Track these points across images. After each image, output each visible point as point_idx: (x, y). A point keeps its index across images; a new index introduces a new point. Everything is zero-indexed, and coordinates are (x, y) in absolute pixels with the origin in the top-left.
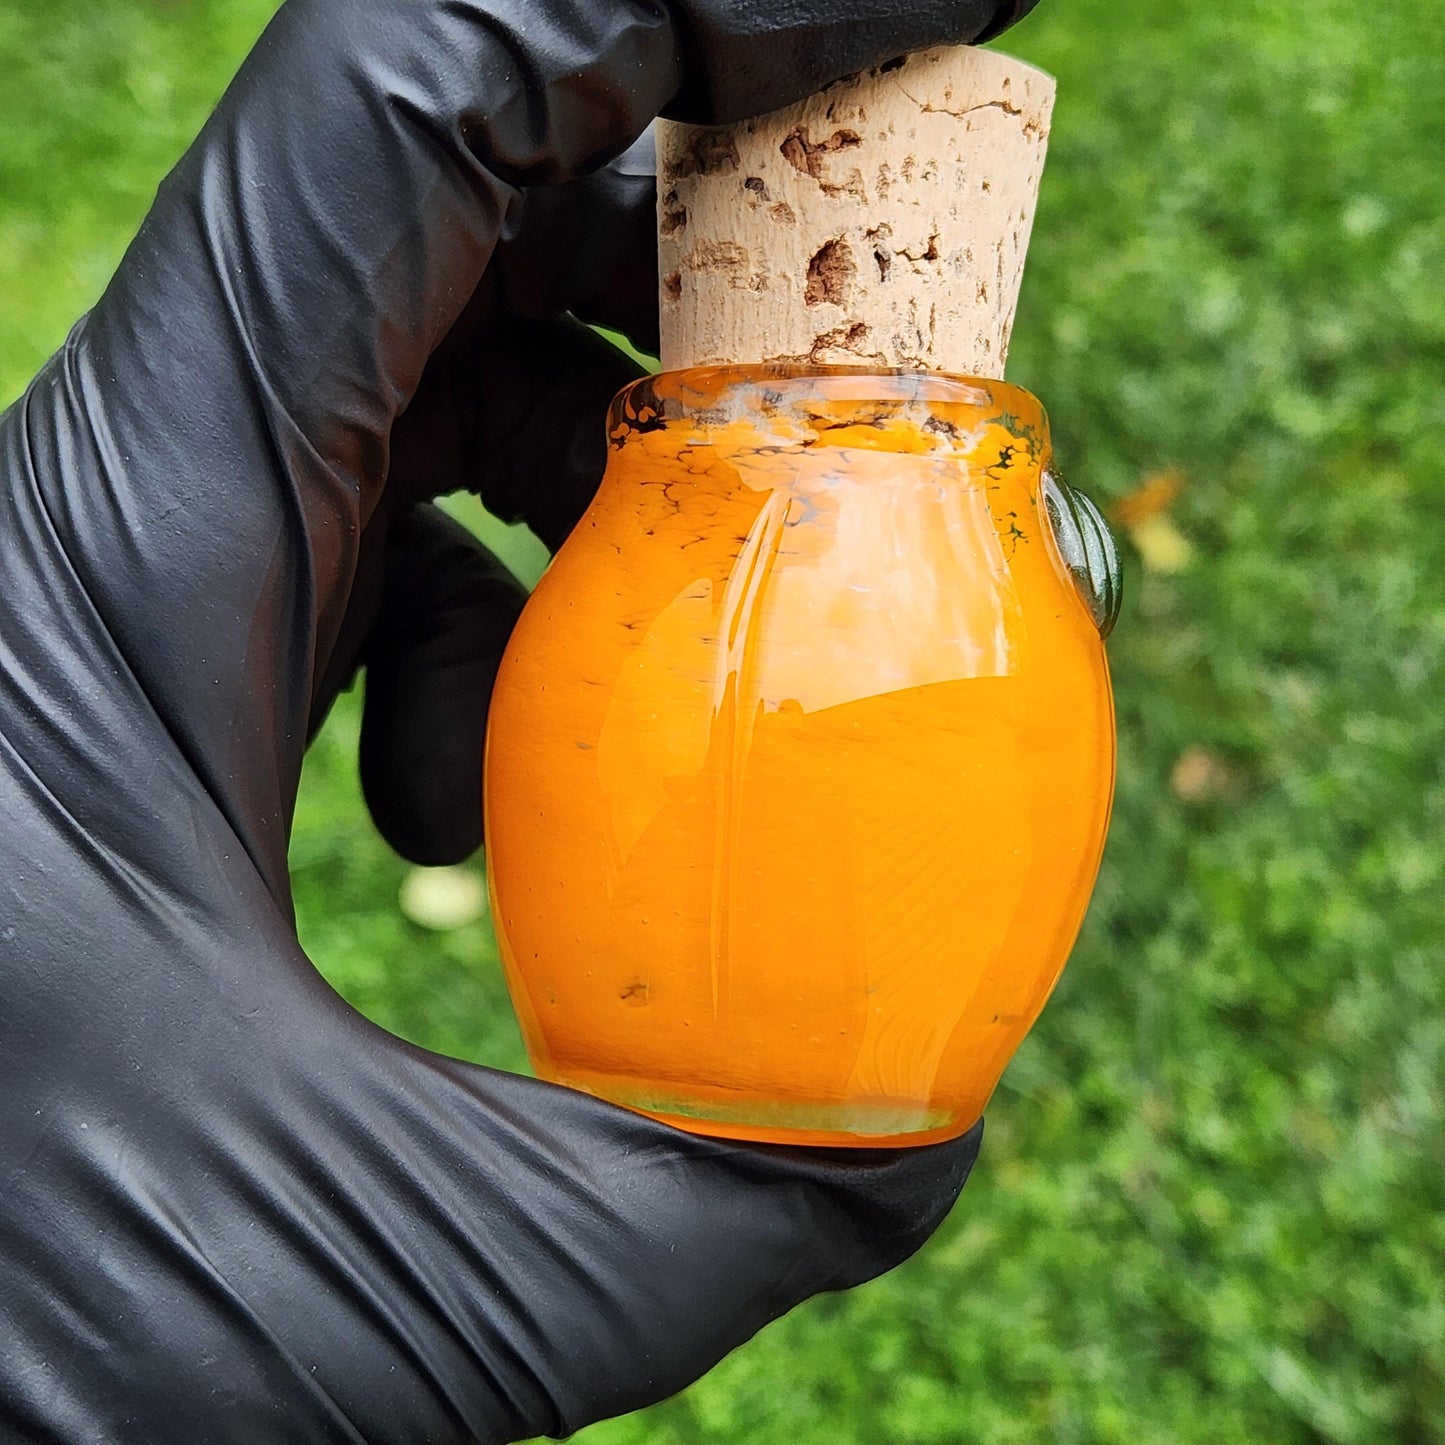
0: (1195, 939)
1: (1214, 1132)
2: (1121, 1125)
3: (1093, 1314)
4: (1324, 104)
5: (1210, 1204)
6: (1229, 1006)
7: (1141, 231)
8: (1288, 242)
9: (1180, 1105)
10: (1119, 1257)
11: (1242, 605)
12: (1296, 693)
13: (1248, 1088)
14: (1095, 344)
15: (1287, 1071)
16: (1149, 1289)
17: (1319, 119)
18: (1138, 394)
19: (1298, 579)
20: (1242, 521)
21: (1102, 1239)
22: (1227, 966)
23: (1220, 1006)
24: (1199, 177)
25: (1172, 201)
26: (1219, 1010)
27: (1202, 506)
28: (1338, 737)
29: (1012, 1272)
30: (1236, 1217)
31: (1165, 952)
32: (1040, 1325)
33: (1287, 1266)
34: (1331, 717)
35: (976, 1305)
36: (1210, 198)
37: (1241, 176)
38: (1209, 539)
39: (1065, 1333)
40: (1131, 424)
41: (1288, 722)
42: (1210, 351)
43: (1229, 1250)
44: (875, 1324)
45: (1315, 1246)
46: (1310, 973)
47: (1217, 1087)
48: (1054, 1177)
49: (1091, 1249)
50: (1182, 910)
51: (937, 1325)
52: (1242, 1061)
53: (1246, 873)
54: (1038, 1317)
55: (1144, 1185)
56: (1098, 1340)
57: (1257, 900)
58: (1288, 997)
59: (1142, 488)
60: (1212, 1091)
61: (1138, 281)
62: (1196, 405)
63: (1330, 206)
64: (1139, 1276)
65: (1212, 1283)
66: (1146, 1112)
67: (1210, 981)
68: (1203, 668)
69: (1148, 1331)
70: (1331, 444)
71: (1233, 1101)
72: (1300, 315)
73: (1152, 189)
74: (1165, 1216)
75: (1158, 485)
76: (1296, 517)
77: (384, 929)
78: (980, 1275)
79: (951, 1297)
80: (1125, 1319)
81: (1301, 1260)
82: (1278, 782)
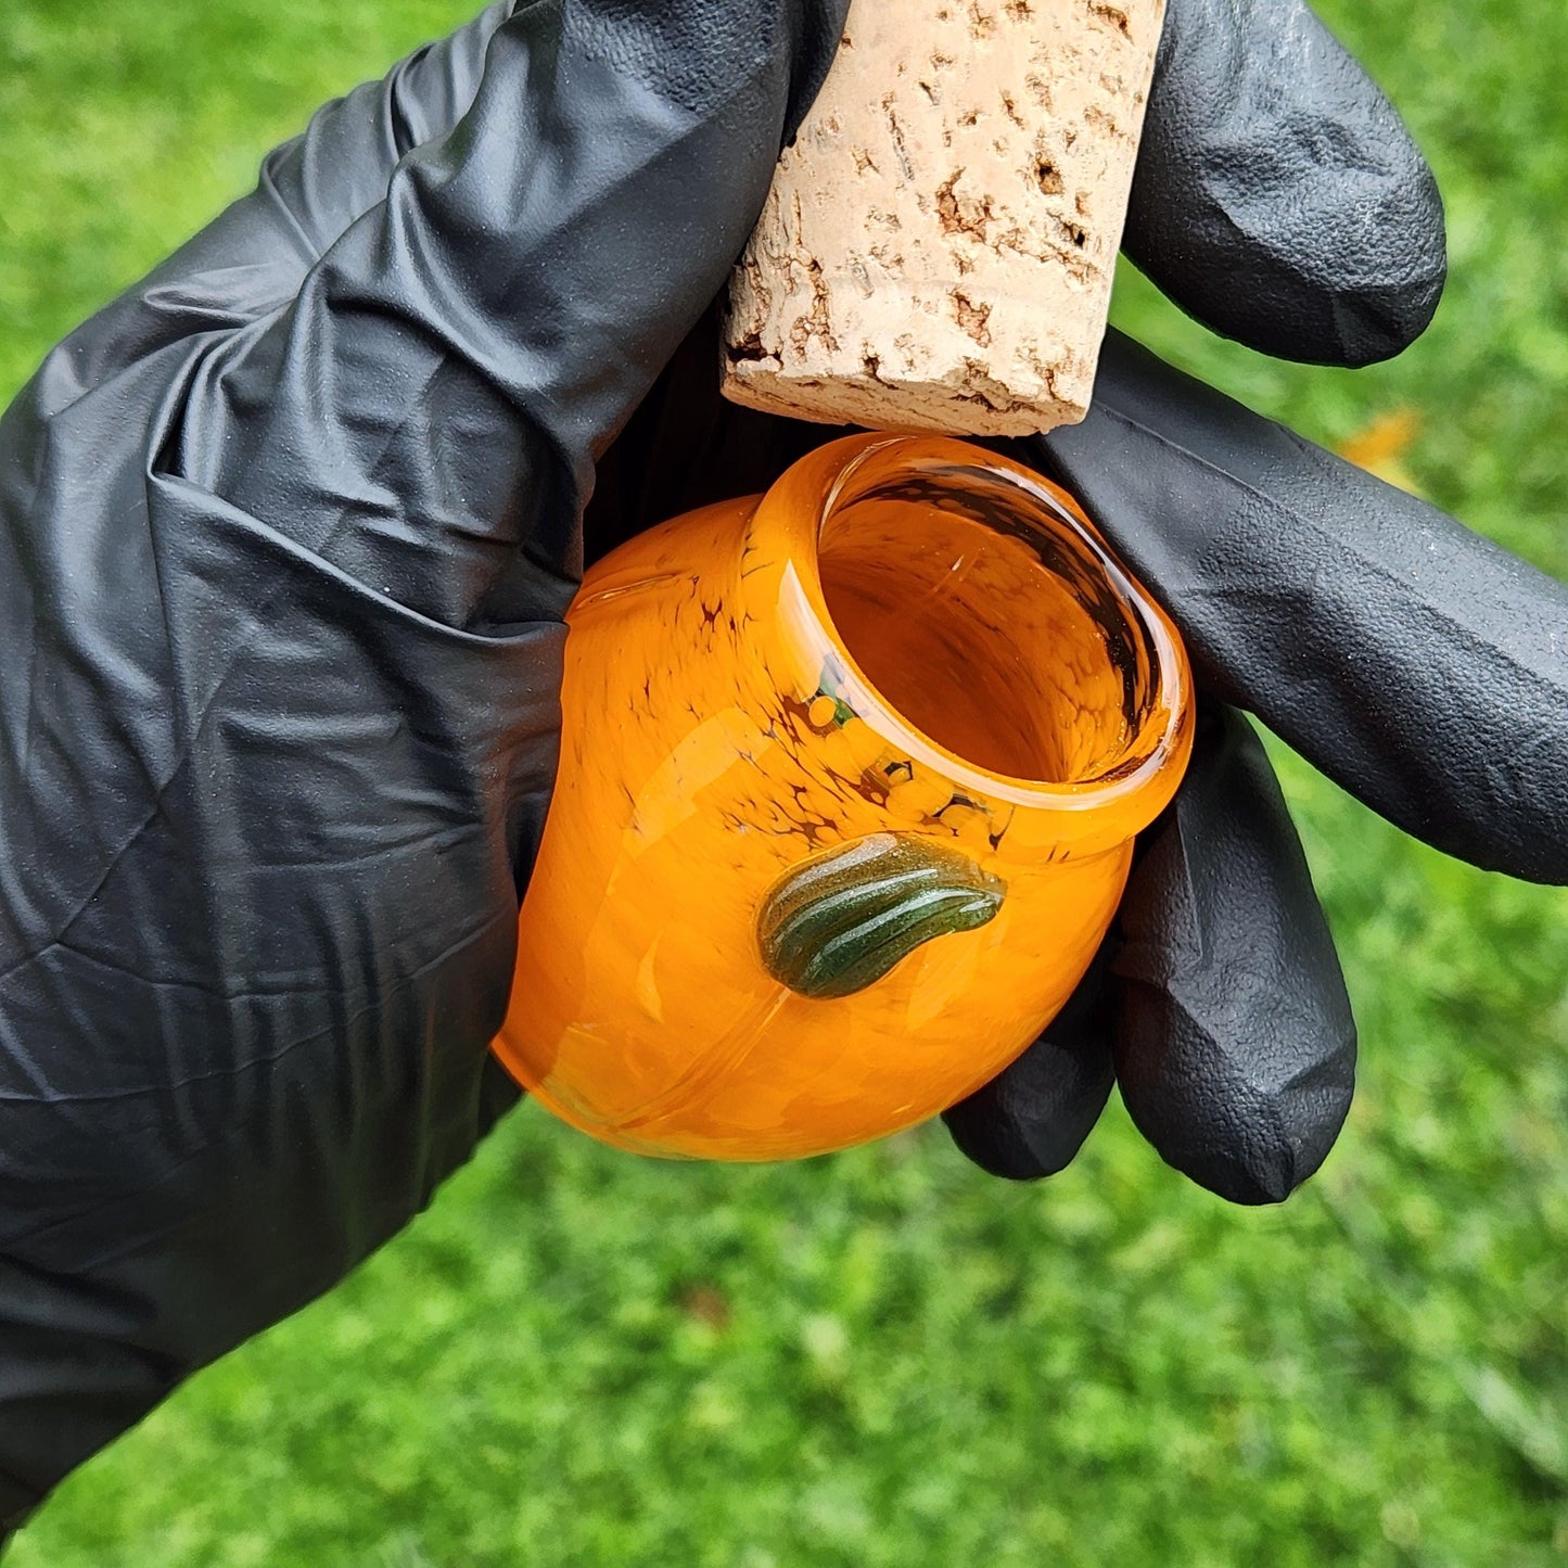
0: (1412, 925)
1: (1426, 1133)
3: (1287, 1324)
5: (1418, 1211)
6: (1447, 998)
9: (1389, 1102)
10: (1318, 1264)
13: (1465, 1088)
15: (1508, 1070)
16: (1351, 1301)
21: (1303, 1244)
22: (1446, 954)
23: (1439, 998)
26: (1437, 1002)
29: (1200, 1277)
30: (1447, 1225)
31: (1378, 936)
32: (1228, 1335)
33: (1501, 1280)
35: (1158, 1310)
39: (1256, 1345)
43: (1437, 1261)
44: (1049, 1327)
45: (1532, 1260)
46: (1537, 965)
47: (1433, 1085)
49: (1287, 1254)
50: (1399, 892)
51: (1117, 1331)
52: (1460, 1058)
54: (1229, 1326)
55: (1347, 1188)
56: (1292, 1352)
58: (1513, 990)
60: (1427, 1090)
64: (1340, 1285)
65: (1419, 1296)
67: (1429, 971)
69: (1348, 1344)
71: (1449, 1100)
74: (1369, 1223)
78: (1165, 1278)
79: (1133, 1300)
80: (1321, 1331)
81: (1516, 1275)
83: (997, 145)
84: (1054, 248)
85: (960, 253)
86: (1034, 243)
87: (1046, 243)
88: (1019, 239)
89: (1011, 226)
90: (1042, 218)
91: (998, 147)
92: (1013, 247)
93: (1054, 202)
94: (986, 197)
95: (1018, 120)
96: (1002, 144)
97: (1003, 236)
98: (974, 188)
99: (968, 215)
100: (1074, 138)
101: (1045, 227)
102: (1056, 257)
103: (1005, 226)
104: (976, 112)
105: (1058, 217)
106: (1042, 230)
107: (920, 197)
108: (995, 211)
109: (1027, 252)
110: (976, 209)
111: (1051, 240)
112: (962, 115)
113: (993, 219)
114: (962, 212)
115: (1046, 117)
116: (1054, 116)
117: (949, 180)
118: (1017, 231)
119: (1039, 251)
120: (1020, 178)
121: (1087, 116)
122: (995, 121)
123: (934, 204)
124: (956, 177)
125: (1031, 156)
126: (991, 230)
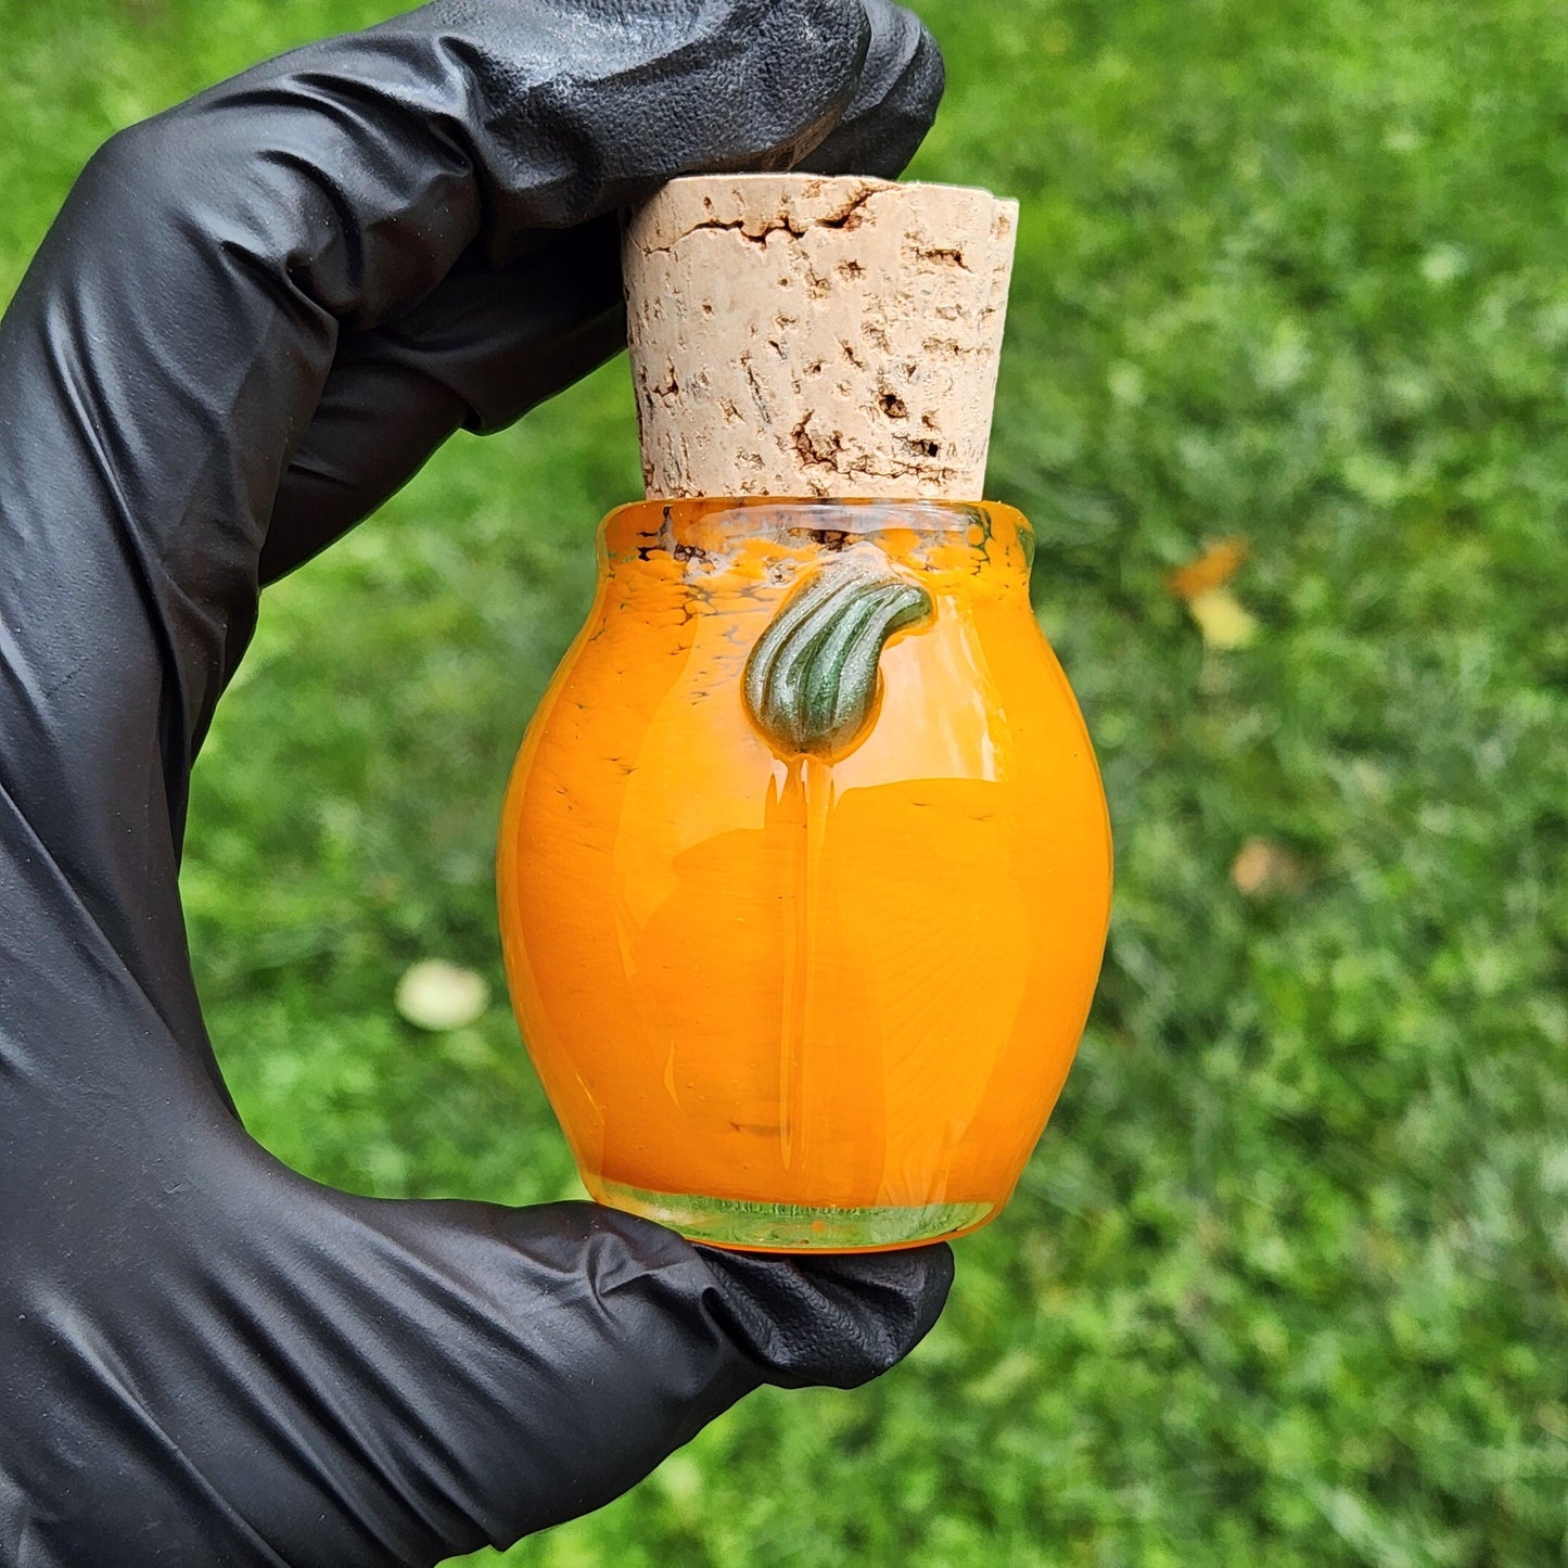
0: (1254, 1045)
1: (1273, 1254)
2: (1173, 1245)
3: (1142, 1450)
4: (1403, 141)
5: (1268, 1332)
6: (1291, 1117)
7: (1203, 280)
8: (1362, 291)
9: (1237, 1223)
10: (1171, 1389)
11: (1310, 684)
12: (1366, 779)
13: (1310, 1205)
14: (1152, 399)
15: (1353, 1189)
16: (1202, 1423)
17: (1395, 158)
18: (1197, 454)
19: (1369, 656)
20: (1310, 594)
21: (1153, 1368)
22: (1290, 1075)
23: (1284, 1117)
24: (1266, 218)
25: (1238, 246)
26: (1281, 1122)
27: (1266, 577)
28: (1412, 829)
29: (1053, 1405)
30: (1297, 1344)
31: (1222, 1059)
33: (1351, 1399)
34: (1404, 805)
35: (1013, 1441)
36: (1278, 242)
37: (1313, 220)
38: (1273, 613)
40: (1191, 487)
41: (1358, 811)
42: (1276, 410)
43: (1292, 1381)
45: (1383, 1375)
46: (1378, 1083)
47: (1277, 1204)
48: (1101, 1303)
49: (1140, 1377)
50: (1242, 1013)
51: (973, 1463)
52: (1305, 1176)
53: (1311, 973)
54: (1083, 1452)
55: (1195, 1310)
56: (1147, 1479)
57: (1322, 1002)
58: (1355, 1108)
59: (1202, 555)
60: (1271, 1209)
61: (1201, 331)
62: (1261, 467)
63: (1409, 252)
64: (1192, 1409)
65: (1270, 1417)
66: (1200, 1233)
67: (1267, 1088)
68: (1265, 750)
69: (1202, 1469)
70: (1406, 509)
71: (1294, 1221)
72: (1374, 369)
73: (1216, 234)
74: (1219, 1345)
75: (1220, 553)
76: (1368, 588)
77: (377, 1032)
78: (1019, 1407)
79: (989, 1432)
80: (1176, 1455)
81: (1367, 1392)
82: (1346, 874)
83: (841, 387)
84: (904, 465)
85: (816, 482)
86: (883, 464)
87: (895, 462)
88: (869, 463)
89: (860, 454)
90: (888, 442)
91: (842, 389)
92: (864, 470)
93: (901, 426)
94: (835, 432)
95: (858, 364)
96: (845, 385)
97: (853, 463)
98: (823, 427)
99: (822, 450)
100: (914, 368)
101: (893, 449)
102: (907, 472)
103: (854, 454)
104: (820, 362)
105: (906, 438)
106: (890, 452)
107: (779, 438)
108: (844, 444)
109: (876, 474)
110: (828, 443)
111: (898, 459)
112: (807, 366)
113: (843, 450)
114: (816, 447)
115: (884, 357)
116: (891, 355)
117: (801, 421)
118: (866, 457)
119: (889, 471)
120: (864, 412)
121: (926, 347)
122: (838, 364)
123: (791, 442)
124: (807, 419)
125: (873, 391)
126: (840, 458)
